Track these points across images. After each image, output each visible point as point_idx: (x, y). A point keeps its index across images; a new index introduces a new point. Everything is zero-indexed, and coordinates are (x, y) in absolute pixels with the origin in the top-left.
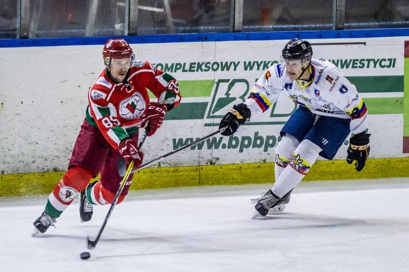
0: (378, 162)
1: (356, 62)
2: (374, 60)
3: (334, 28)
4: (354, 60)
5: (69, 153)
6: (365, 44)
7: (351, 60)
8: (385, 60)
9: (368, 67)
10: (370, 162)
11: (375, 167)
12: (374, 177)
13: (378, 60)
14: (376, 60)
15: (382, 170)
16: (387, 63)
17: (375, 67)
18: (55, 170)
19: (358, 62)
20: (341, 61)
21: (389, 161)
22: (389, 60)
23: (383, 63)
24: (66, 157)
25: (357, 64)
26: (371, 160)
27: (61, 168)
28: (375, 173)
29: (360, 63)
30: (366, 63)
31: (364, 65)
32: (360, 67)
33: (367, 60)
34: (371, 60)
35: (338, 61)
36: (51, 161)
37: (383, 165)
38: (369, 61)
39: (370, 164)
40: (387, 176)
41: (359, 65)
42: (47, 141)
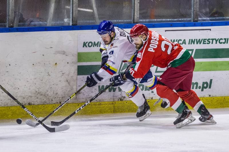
0: (218, 99)
1: (205, 40)
2: (216, 39)
3: (192, 21)
4: (204, 39)
5: (37, 94)
6: (210, 30)
7: (202, 39)
8: (222, 39)
9: (212, 43)
10: (214, 99)
11: (216, 102)
12: (216, 108)
13: (218, 39)
14: (217, 40)
15: (221, 103)
16: (224, 41)
17: (216, 43)
18: (29, 104)
19: (207, 40)
20: (197, 40)
21: (224, 98)
22: (224, 39)
23: (221, 41)
24: (35, 96)
25: (206, 41)
26: (214, 98)
27: (32, 103)
28: (216, 105)
29: (208, 41)
30: (211, 41)
31: (210, 42)
32: (207, 43)
33: (212, 39)
34: (214, 39)
35: (195, 40)
36: (27, 99)
37: (221, 100)
38: (213, 40)
39: (214, 100)
40: (223, 107)
41: (207, 42)
42: (25, 87)
